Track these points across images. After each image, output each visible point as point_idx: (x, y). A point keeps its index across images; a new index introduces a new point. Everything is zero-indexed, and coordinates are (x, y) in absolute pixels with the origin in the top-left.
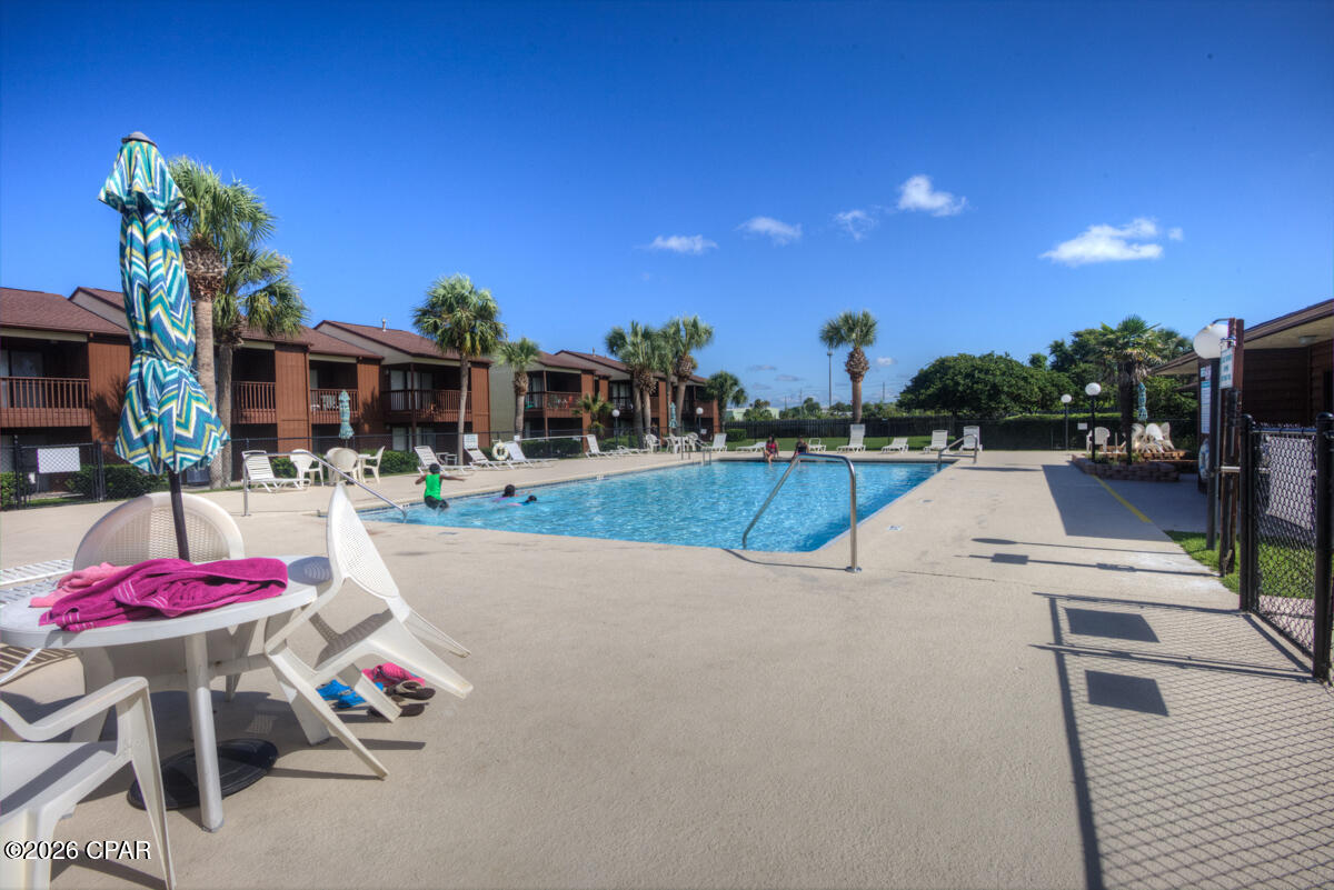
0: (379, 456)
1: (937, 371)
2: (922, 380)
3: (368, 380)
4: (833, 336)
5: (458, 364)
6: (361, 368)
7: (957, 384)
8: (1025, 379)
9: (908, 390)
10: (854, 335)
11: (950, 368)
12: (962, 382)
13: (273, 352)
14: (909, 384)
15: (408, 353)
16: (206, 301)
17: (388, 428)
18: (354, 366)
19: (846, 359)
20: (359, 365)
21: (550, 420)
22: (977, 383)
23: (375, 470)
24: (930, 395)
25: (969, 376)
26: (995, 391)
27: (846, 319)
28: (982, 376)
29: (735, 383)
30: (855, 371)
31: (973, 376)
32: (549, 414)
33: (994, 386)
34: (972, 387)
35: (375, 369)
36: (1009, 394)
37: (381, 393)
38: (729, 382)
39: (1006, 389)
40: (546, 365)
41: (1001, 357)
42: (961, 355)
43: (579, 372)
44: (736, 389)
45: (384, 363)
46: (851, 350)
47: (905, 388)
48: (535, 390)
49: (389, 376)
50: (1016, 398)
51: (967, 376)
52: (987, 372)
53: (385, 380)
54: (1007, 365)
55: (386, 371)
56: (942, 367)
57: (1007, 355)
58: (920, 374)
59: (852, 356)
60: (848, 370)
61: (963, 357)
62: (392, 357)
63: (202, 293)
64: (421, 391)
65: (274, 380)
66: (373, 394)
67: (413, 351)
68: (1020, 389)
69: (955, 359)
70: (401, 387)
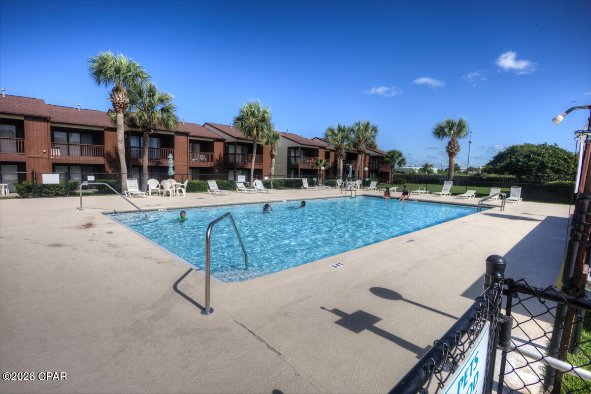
0: (185, 184)
1: (509, 153)
2: (500, 158)
3: (218, 149)
4: (440, 132)
5: (252, 142)
6: (216, 144)
7: (519, 161)
8: (565, 160)
9: (491, 163)
10: (452, 132)
11: (517, 151)
12: (521, 160)
13: (174, 136)
14: (492, 160)
15: (234, 137)
16: (120, 113)
17: (227, 170)
18: (213, 142)
19: (447, 145)
20: (215, 142)
21: (301, 169)
22: (531, 161)
23: (184, 190)
24: (502, 166)
25: (527, 156)
26: (543, 166)
27: (448, 122)
28: (535, 157)
29: (400, 155)
30: (451, 151)
31: (530, 157)
32: (301, 166)
33: (543, 164)
34: (528, 163)
35: (222, 144)
36: (551, 168)
37: (224, 155)
38: (396, 155)
39: (550, 165)
40: (301, 144)
41: (551, 146)
42: (526, 144)
43: (318, 148)
44: (400, 158)
45: (225, 142)
46: (451, 140)
47: (489, 162)
48: (297, 156)
49: (228, 147)
50: (557, 171)
51: (526, 156)
52: (539, 155)
53: (226, 149)
54: (554, 151)
55: (227, 145)
56: (512, 151)
57: (556, 145)
58: (499, 154)
59: (450, 143)
60: (448, 151)
61: (528, 145)
62: (229, 139)
63: (118, 110)
64: (242, 154)
65: (174, 148)
66: (220, 156)
67: (236, 137)
68: (559, 165)
69: (521, 147)
70: (233, 152)
